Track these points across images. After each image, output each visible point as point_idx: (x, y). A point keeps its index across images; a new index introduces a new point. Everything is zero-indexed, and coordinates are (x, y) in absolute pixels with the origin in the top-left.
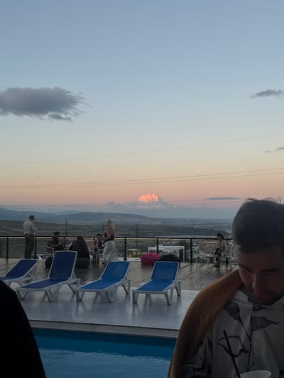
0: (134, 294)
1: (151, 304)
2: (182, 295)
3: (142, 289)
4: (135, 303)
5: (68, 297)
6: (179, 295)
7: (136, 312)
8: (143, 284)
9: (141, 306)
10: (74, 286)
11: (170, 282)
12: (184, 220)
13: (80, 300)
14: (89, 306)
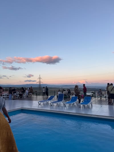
2: (93, 106)
3: (82, 104)
4: (80, 107)
5: (62, 105)
11: (89, 102)
13: (65, 106)
14: (68, 108)
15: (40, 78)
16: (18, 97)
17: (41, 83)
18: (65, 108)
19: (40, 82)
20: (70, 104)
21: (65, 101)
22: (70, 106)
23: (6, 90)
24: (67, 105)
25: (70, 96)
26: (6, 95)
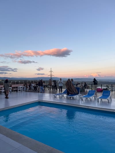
0: (98, 99)
1: (102, 102)
2: (112, 100)
3: (100, 98)
4: (98, 101)
5: (79, 99)
6: (111, 100)
7: (99, 104)
8: (100, 97)
9: (100, 103)
10: (80, 96)
11: (108, 96)
12: (106, 80)
13: (82, 100)
14: (84, 101)
15: (51, 71)
16: (33, 89)
17: (53, 76)
18: (83, 102)
19: (51, 75)
20: (87, 98)
21: (81, 95)
22: (87, 100)
23: (21, 83)
24: (84, 99)
25: (84, 89)
26: (22, 88)
